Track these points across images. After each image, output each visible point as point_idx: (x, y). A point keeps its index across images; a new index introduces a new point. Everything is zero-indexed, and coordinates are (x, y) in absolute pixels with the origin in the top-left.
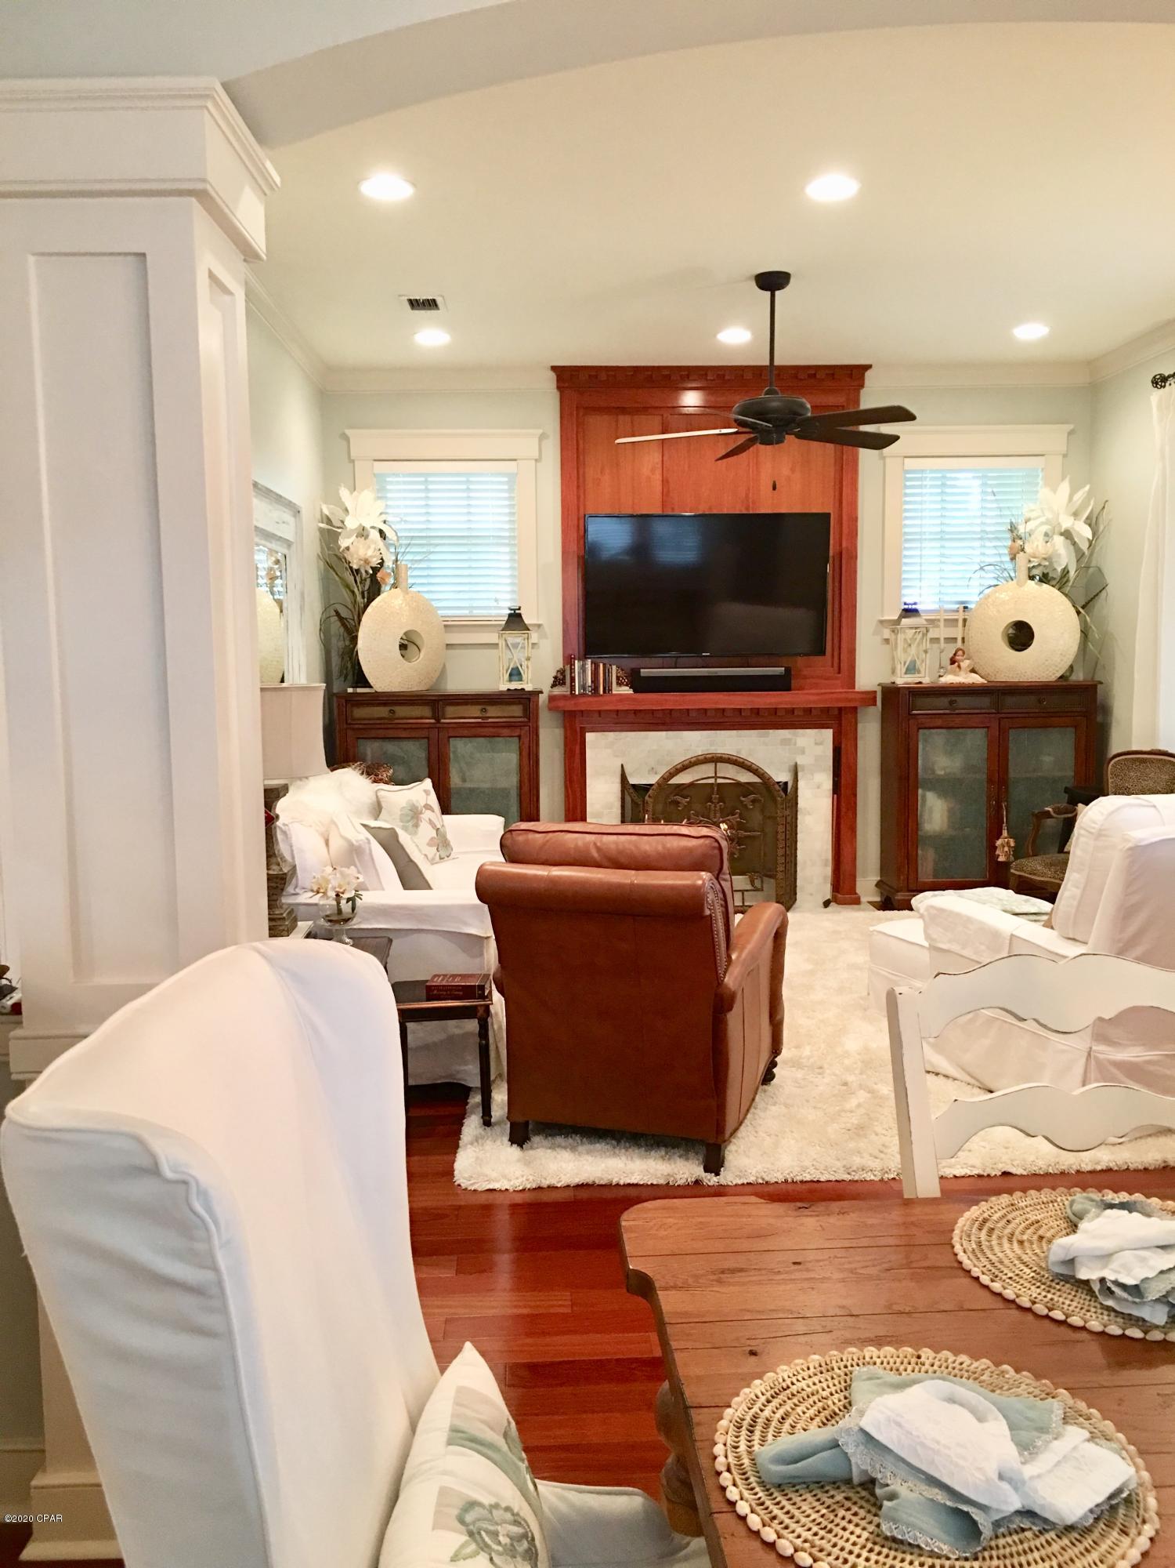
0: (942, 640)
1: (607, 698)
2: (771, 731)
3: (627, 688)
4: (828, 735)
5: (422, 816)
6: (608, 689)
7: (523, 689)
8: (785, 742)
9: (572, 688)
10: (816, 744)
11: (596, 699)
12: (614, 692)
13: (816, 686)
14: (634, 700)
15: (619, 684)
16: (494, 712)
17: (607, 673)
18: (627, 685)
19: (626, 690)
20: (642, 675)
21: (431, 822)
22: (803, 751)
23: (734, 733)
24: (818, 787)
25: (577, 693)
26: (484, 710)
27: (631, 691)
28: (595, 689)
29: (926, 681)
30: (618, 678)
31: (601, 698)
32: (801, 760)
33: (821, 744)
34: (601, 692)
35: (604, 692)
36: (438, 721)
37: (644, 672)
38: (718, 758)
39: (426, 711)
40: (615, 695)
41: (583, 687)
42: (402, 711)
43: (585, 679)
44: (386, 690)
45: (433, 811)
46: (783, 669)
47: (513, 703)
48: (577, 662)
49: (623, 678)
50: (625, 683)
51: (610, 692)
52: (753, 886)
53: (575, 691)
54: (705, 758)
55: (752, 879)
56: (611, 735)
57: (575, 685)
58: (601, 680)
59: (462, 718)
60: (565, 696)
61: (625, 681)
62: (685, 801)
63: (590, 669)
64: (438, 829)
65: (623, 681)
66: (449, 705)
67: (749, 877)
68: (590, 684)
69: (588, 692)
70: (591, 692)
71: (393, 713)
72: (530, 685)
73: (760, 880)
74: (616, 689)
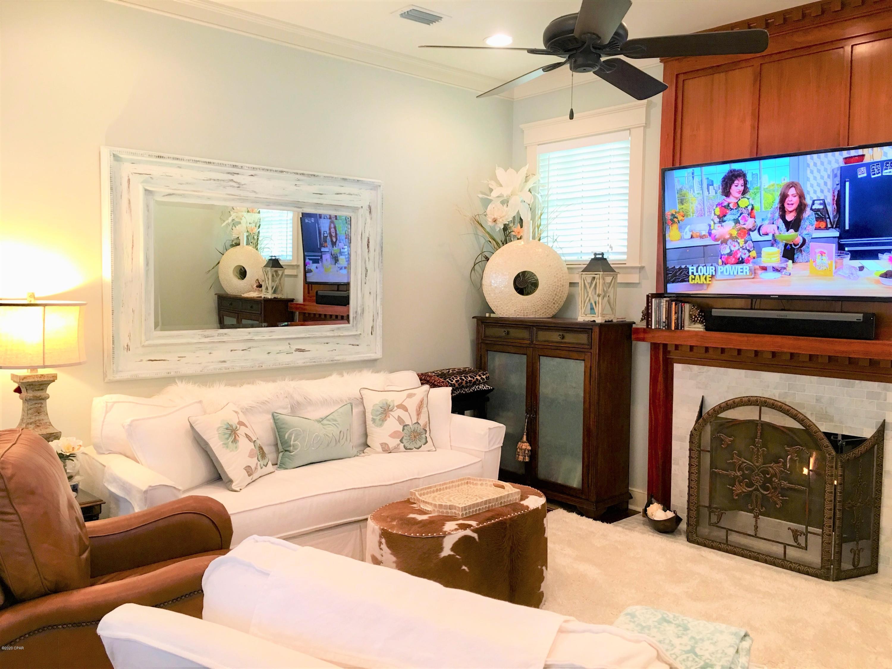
1: (678, 333)
2: (857, 381)
3: (700, 326)
5: (391, 413)
6: (680, 326)
7: (594, 321)
8: (871, 396)
9: (650, 323)
11: (667, 333)
12: (686, 328)
14: (704, 338)
15: (693, 321)
16: (570, 338)
17: (681, 312)
18: (701, 322)
19: (699, 328)
20: (713, 314)
21: (400, 420)
23: (815, 379)
25: (653, 327)
26: (563, 337)
27: (702, 329)
28: (669, 325)
30: (691, 316)
31: (672, 334)
34: (673, 328)
35: (677, 328)
36: (533, 343)
37: (716, 312)
38: (761, 402)
39: (526, 334)
40: (688, 331)
41: (658, 322)
42: (513, 333)
44: (504, 316)
45: (406, 410)
46: (861, 315)
47: (581, 332)
48: (653, 300)
49: (696, 317)
50: (698, 321)
51: (683, 329)
52: (796, 542)
53: (651, 326)
54: (749, 401)
55: (796, 534)
56: (695, 367)
57: (651, 321)
58: (674, 317)
59: (548, 341)
60: (644, 329)
61: (698, 319)
62: (728, 440)
63: (664, 306)
64: (406, 425)
65: (696, 319)
66: (542, 329)
67: (793, 531)
68: (664, 320)
69: (662, 327)
70: (665, 327)
71: (508, 333)
72: (600, 318)
73: (803, 537)
74: (689, 326)
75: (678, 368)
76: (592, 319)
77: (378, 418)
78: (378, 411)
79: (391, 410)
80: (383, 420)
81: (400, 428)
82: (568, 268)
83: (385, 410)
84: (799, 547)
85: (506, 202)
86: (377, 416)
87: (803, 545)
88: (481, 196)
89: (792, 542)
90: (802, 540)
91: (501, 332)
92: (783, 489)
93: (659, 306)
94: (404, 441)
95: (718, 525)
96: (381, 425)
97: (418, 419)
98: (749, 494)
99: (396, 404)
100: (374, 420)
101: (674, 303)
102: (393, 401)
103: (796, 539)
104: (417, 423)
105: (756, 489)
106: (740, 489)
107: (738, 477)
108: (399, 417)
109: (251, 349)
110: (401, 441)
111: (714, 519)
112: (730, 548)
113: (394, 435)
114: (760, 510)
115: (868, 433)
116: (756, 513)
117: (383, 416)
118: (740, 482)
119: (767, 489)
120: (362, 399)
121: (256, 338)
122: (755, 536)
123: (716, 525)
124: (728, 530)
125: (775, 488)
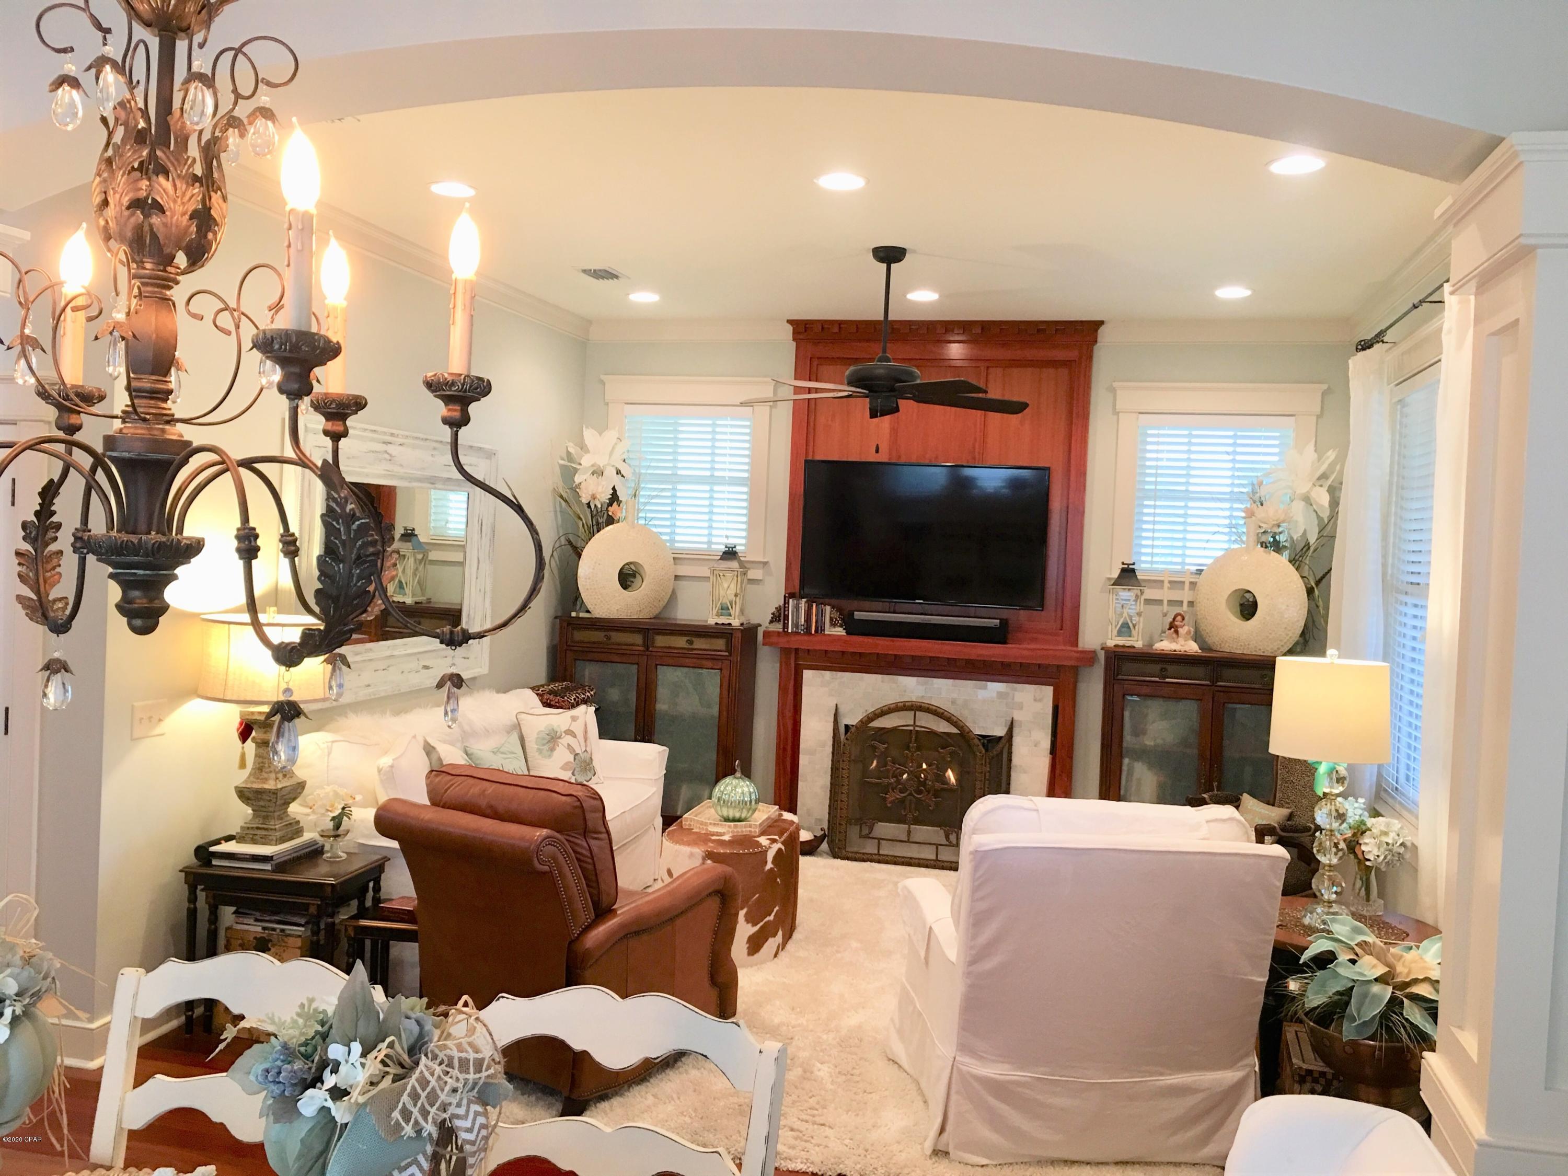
0: (1165, 602)
1: (818, 638)
3: (841, 629)
4: (1047, 692)
5: (560, 740)
6: (820, 629)
7: (730, 624)
8: (1003, 696)
9: (785, 626)
10: (1035, 700)
11: (806, 638)
12: (826, 632)
13: (1034, 640)
14: (845, 642)
15: (833, 624)
16: (700, 644)
17: (821, 614)
18: (841, 626)
19: (840, 631)
20: (856, 617)
21: (570, 748)
22: (1021, 708)
24: (1035, 746)
25: (790, 631)
26: (690, 642)
27: (844, 633)
28: (808, 627)
29: (1139, 644)
30: (831, 619)
31: (811, 638)
32: (1018, 716)
33: (1040, 700)
34: (813, 632)
35: (816, 631)
36: (648, 650)
37: (858, 615)
38: (916, 706)
39: (638, 639)
40: (829, 635)
41: (796, 625)
42: (617, 637)
43: (798, 617)
44: (604, 616)
45: (575, 736)
46: (998, 621)
47: (717, 637)
48: (790, 599)
49: (836, 620)
50: (838, 625)
51: (823, 633)
52: (948, 841)
53: (787, 627)
54: (904, 706)
55: (947, 834)
56: (827, 674)
57: (788, 622)
58: (814, 619)
59: (670, 647)
60: (779, 633)
61: (838, 623)
62: (883, 747)
63: (804, 607)
64: (577, 754)
66: (658, 634)
67: (944, 830)
68: (803, 623)
69: (800, 631)
70: (803, 630)
71: (608, 638)
72: (737, 620)
74: (829, 630)
75: (808, 675)
76: (727, 622)
77: (546, 747)
78: (544, 739)
79: (560, 738)
80: (552, 750)
81: (571, 758)
82: (674, 558)
83: (552, 738)
84: (951, 845)
85: (598, 472)
86: (544, 745)
87: (954, 842)
88: (562, 462)
89: (944, 842)
91: (598, 636)
92: (936, 791)
93: (797, 608)
94: (576, 773)
95: (870, 836)
96: (550, 756)
97: (586, 746)
98: (902, 801)
99: (563, 730)
100: (540, 751)
101: (814, 605)
102: (559, 726)
103: (947, 838)
104: (586, 751)
105: (911, 794)
106: (892, 797)
107: (891, 784)
108: (569, 745)
109: (390, 669)
110: (573, 774)
111: (865, 831)
112: (881, 858)
113: (565, 767)
114: (913, 815)
115: (1000, 732)
117: (551, 745)
118: (893, 789)
119: (920, 792)
120: (519, 724)
121: (396, 653)
122: (908, 841)
123: (867, 837)
124: (879, 839)
125: (929, 792)
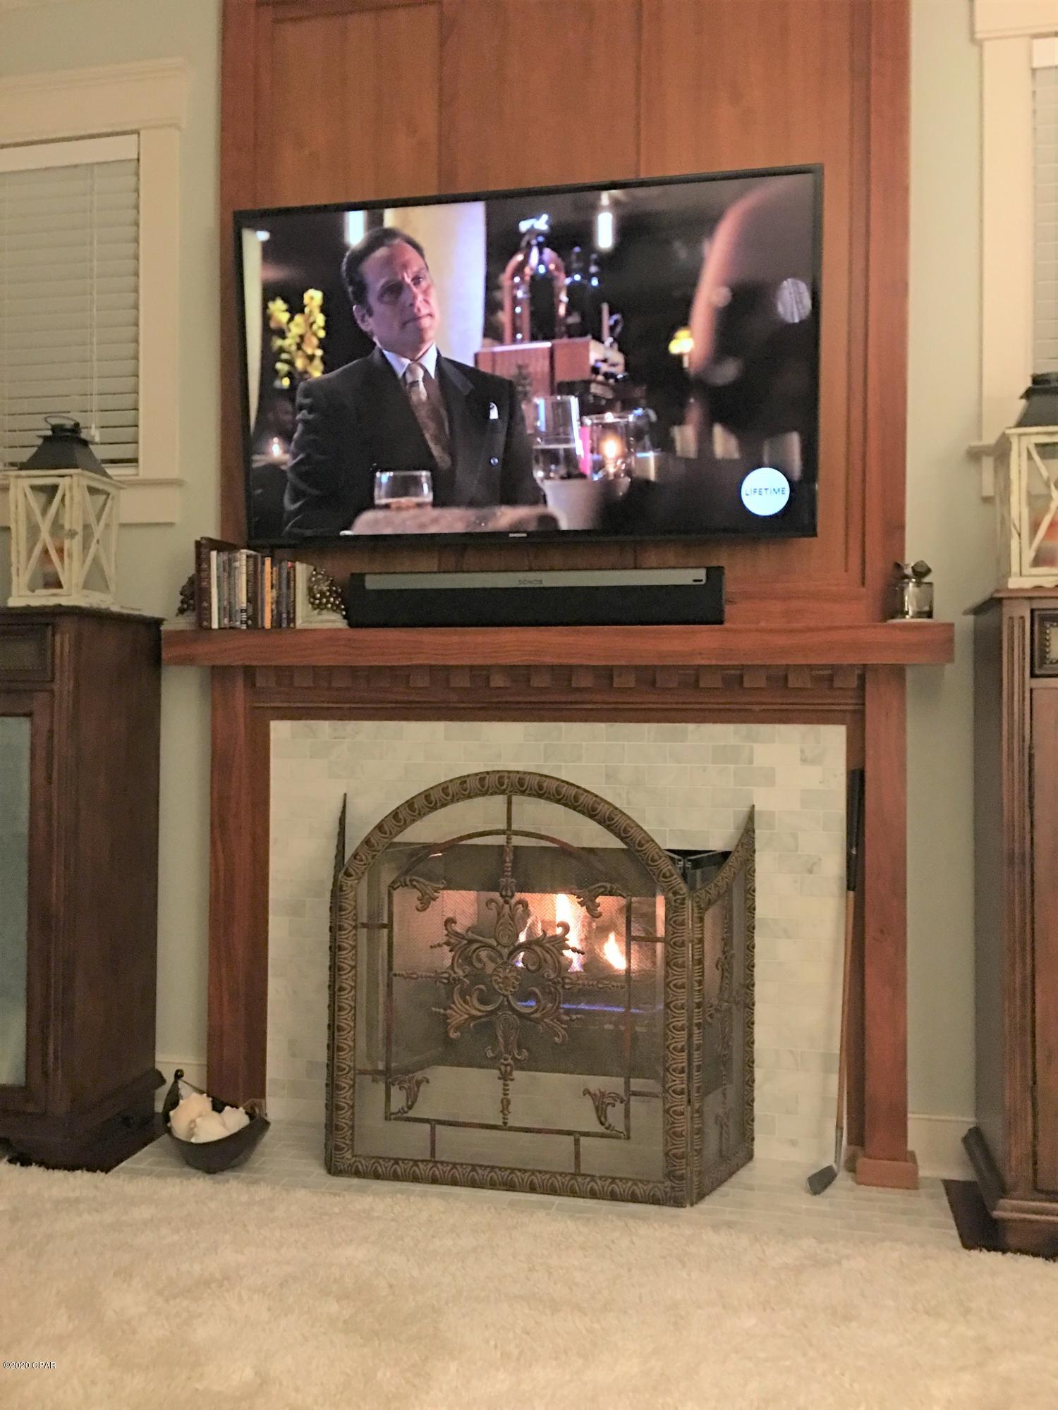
1: (281, 637)
3: (333, 615)
4: (834, 737)
6: (285, 615)
8: (725, 755)
9: (203, 614)
10: (802, 762)
11: (252, 640)
12: (300, 623)
14: (346, 644)
15: (315, 605)
17: (286, 583)
18: (335, 608)
19: (333, 621)
20: (369, 587)
24: (810, 871)
25: (215, 625)
27: (341, 624)
28: (257, 615)
30: (311, 592)
32: (762, 803)
33: (817, 761)
34: (268, 625)
35: (277, 621)
37: (375, 582)
38: (512, 783)
40: (307, 631)
41: (228, 610)
43: (232, 588)
46: (702, 571)
48: (214, 554)
49: (323, 594)
50: (329, 606)
51: (292, 625)
52: (602, 1124)
53: (210, 620)
54: (482, 784)
55: (601, 1104)
56: (322, 727)
57: (210, 607)
58: (269, 595)
61: (328, 602)
63: (244, 570)
65: (324, 600)
67: (593, 1096)
68: (244, 606)
69: (238, 623)
70: (246, 623)
72: (75, 596)
73: (620, 1107)
74: (305, 617)
75: (278, 732)
76: (53, 601)
84: (609, 1134)
87: (621, 1127)
89: (594, 1127)
90: (615, 1115)
93: (228, 571)
95: (411, 1114)
98: (487, 1020)
101: (270, 563)
103: (602, 1117)
105: (505, 1007)
106: (461, 1013)
107: (457, 981)
111: (398, 1100)
112: (439, 1170)
114: (514, 1058)
116: (506, 1065)
118: (463, 995)
122: (505, 1127)
123: (402, 1117)
124: (434, 1123)
